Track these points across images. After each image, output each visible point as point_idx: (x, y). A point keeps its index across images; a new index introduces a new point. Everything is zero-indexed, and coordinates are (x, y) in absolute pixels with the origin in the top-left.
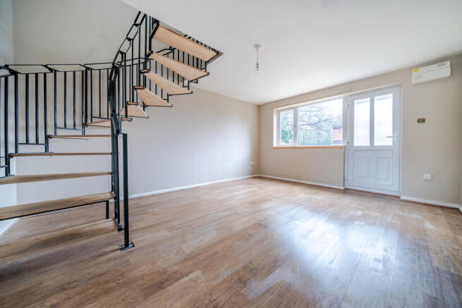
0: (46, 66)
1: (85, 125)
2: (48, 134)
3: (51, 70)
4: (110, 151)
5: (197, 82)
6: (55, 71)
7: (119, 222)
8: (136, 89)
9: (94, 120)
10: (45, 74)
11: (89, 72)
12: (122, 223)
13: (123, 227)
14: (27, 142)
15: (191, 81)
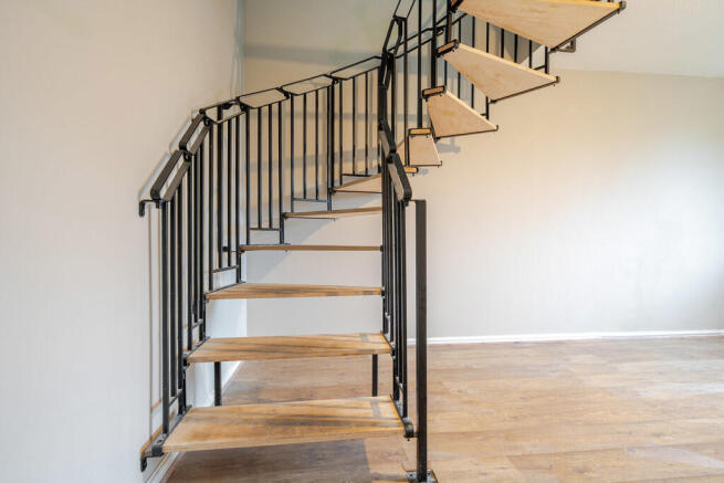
0: (280, 90)
1: (331, 191)
2: (284, 211)
3: (286, 94)
4: (380, 243)
5: (572, 48)
6: (292, 94)
7: (405, 414)
8: (427, 97)
9: (346, 180)
10: (280, 103)
11: (337, 86)
12: (413, 418)
13: (415, 430)
14: (260, 228)
15: (553, 50)
